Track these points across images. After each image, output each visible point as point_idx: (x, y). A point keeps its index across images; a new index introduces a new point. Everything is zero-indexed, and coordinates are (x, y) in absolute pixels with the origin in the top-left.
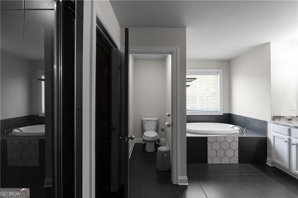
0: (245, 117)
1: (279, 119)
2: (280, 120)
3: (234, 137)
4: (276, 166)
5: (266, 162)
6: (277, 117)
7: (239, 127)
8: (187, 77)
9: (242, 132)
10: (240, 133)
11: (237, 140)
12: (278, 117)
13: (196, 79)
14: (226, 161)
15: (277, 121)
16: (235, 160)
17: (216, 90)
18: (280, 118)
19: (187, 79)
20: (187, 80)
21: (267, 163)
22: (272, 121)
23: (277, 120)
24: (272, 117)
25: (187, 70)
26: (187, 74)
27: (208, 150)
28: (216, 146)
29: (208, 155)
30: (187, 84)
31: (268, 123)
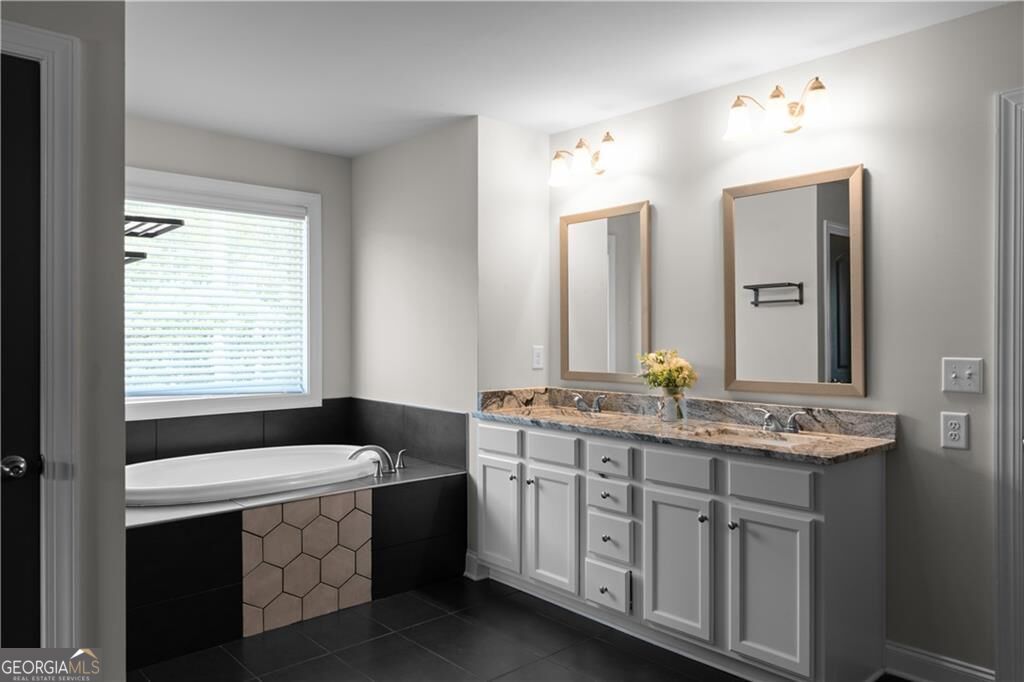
0: (404, 406)
1: (500, 403)
2: (502, 406)
3: (355, 492)
4: (491, 577)
5: (463, 570)
6: (495, 394)
7: (376, 450)
8: (131, 208)
9: (387, 470)
10: (378, 473)
11: (367, 503)
12: (499, 396)
13: (178, 223)
14: (323, 604)
15: (494, 411)
16: (360, 592)
17: (293, 289)
18: (502, 400)
19: (130, 219)
20: (133, 224)
21: (466, 574)
22: (480, 412)
23: (495, 406)
24: (481, 396)
25: (131, 174)
26: (126, 194)
27: (244, 574)
28: (281, 548)
29: (245, 598)
30: (131, 244)
31: (472, 421)
